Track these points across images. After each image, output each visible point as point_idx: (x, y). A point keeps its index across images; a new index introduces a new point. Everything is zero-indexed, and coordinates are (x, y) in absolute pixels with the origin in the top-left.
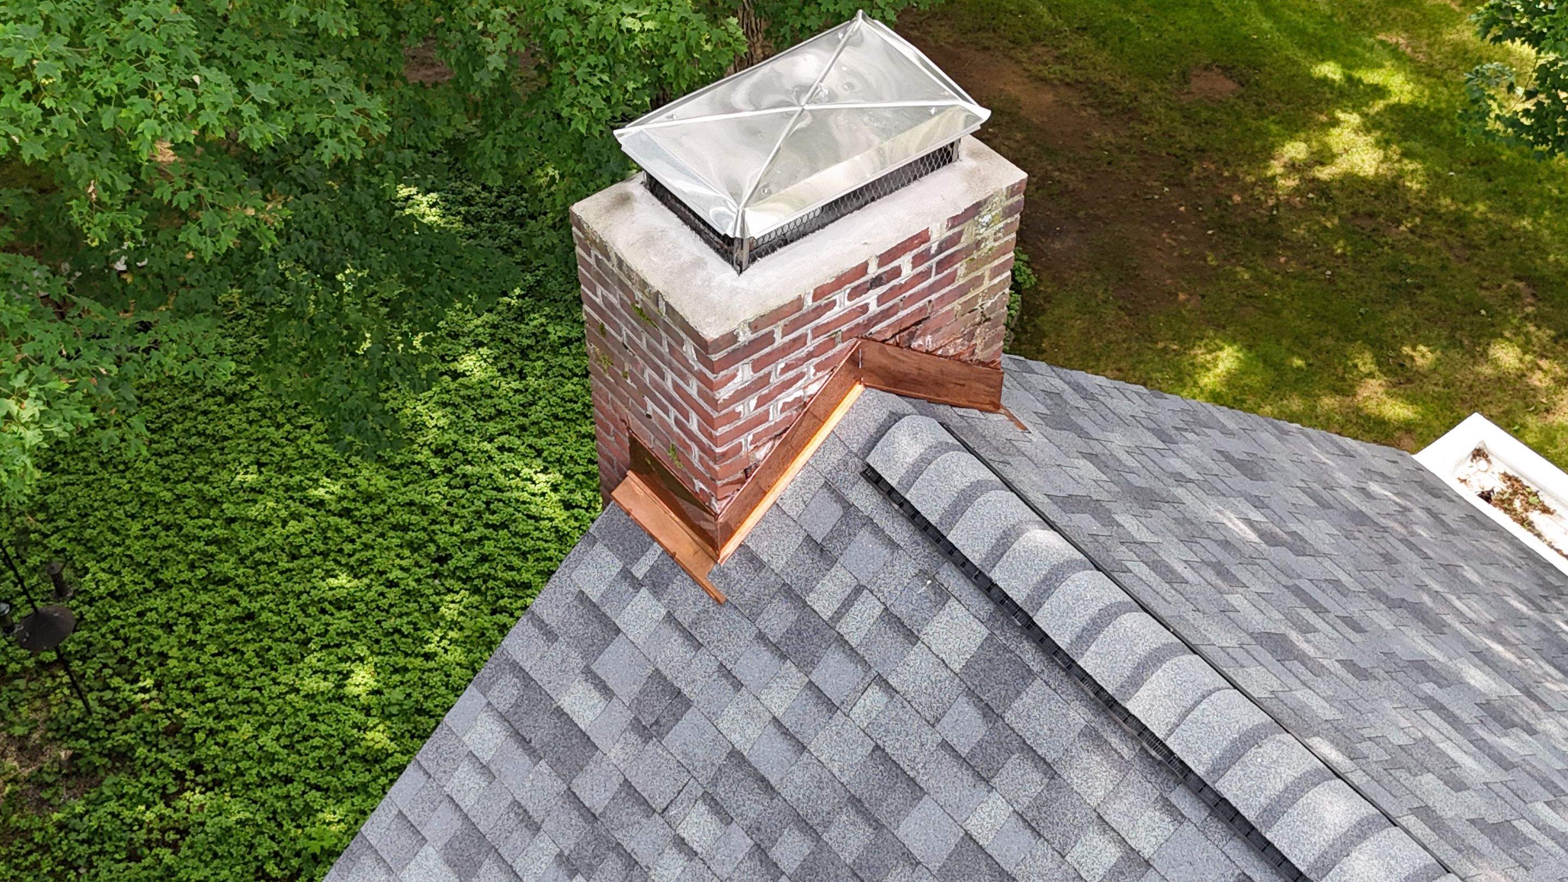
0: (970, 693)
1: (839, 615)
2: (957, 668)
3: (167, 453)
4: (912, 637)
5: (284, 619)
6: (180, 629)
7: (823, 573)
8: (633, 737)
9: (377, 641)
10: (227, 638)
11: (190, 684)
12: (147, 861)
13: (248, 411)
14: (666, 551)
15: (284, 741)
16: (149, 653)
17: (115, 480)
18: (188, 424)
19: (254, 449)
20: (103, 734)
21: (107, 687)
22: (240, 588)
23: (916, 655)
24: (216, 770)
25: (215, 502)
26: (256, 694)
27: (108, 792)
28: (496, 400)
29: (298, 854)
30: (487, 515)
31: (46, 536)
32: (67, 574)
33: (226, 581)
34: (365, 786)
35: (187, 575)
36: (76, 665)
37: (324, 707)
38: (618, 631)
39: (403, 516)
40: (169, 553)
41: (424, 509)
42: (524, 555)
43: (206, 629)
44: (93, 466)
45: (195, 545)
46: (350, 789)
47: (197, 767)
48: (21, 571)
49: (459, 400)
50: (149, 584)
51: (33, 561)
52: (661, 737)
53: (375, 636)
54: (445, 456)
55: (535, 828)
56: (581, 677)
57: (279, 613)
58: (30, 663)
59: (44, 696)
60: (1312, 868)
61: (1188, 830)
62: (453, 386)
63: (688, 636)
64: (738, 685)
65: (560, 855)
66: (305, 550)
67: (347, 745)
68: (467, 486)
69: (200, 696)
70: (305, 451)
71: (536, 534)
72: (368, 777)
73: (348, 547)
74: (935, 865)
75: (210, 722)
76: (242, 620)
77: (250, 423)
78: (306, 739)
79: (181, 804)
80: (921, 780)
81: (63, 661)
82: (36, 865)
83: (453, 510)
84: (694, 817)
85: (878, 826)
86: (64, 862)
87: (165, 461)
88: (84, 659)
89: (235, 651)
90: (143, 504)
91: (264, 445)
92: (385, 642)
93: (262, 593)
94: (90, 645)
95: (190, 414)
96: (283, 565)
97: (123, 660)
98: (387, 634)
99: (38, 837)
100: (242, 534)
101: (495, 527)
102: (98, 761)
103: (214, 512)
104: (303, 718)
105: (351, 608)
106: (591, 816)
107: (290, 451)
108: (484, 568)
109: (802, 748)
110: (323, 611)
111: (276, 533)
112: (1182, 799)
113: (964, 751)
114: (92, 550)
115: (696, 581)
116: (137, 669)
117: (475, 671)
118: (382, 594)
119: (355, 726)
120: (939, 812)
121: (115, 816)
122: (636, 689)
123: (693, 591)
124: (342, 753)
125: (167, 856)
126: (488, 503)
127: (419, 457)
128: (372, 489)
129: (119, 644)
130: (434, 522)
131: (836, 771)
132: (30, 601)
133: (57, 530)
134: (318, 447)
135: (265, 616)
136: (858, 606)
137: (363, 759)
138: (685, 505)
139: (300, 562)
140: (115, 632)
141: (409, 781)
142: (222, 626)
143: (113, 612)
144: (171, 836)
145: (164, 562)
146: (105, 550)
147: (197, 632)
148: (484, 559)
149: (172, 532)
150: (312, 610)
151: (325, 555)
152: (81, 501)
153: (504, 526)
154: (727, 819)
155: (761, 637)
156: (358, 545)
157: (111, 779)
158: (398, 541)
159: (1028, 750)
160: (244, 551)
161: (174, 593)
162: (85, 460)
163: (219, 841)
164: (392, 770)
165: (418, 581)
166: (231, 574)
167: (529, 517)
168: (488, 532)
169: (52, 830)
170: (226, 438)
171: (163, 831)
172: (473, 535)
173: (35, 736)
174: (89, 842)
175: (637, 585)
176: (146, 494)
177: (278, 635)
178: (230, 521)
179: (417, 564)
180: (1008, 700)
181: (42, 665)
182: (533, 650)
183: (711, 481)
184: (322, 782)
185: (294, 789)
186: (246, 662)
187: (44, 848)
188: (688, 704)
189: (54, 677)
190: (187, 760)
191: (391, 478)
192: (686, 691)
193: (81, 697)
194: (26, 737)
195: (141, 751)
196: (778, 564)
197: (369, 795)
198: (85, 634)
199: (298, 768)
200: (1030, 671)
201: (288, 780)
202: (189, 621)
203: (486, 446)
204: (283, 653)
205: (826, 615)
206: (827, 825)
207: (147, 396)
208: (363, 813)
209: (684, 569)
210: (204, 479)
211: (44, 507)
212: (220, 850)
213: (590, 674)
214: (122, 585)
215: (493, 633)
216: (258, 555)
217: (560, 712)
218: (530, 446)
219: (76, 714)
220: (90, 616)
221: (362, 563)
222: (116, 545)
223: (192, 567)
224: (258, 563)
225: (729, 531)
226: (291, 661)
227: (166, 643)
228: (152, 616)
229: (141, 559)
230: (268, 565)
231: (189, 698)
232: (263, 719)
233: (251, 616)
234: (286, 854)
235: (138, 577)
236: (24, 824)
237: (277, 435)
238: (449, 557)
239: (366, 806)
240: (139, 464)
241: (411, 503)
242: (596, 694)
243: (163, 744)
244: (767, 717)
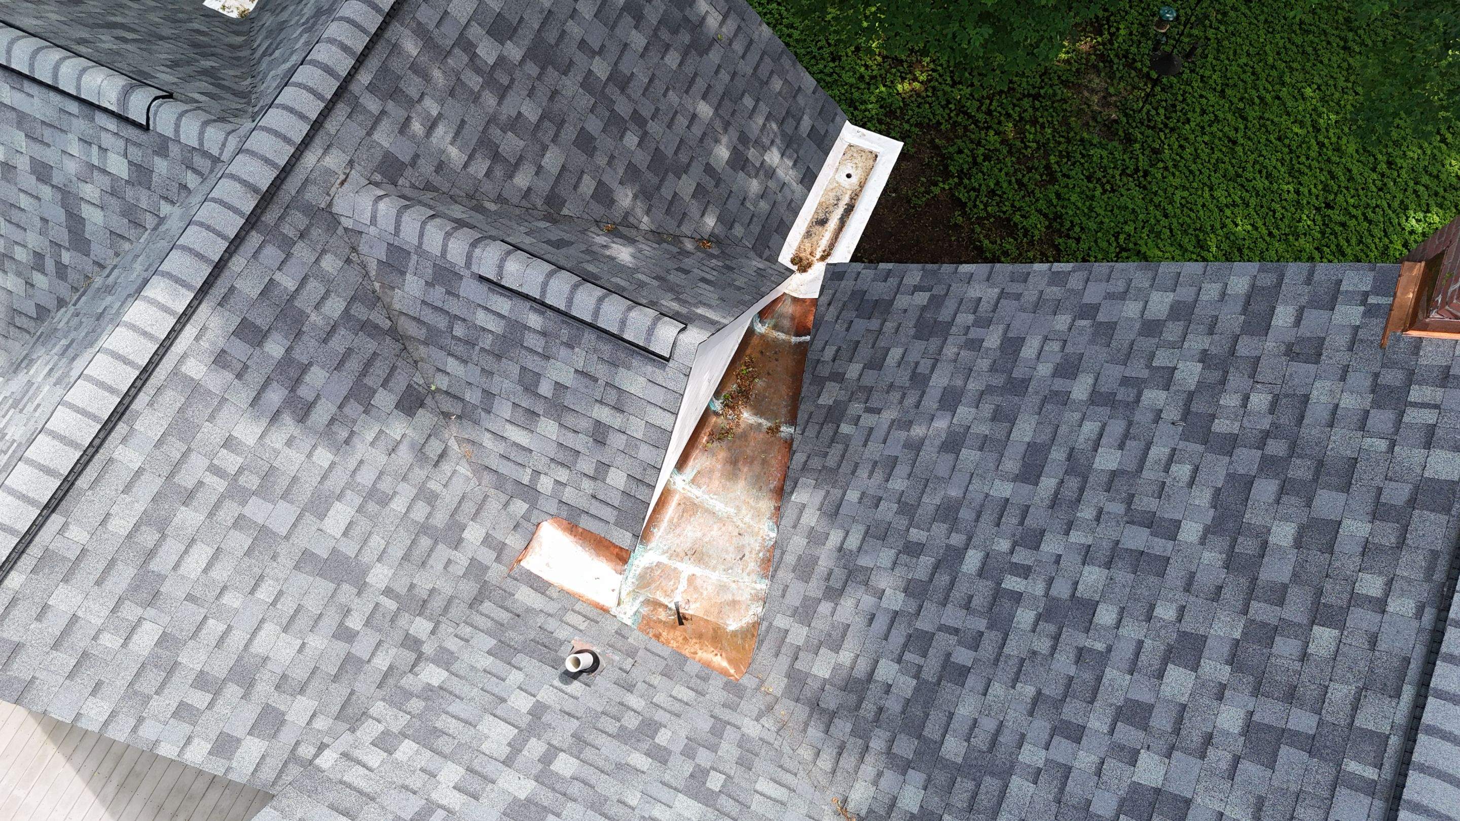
0: (1417, 488)
1: (1415, 405)
2: (1426, 475)
3: (1293, 43)
4: (1428, 445)
5: (1244, 158)
6: (1206, 118)
7: (1434, 384)
8: (1283, 348)
9: (1262, 207)
10: (1216, 141)
11: (1182, 142)
12: (1091, 185)
13: (1344, 60)
14: (1392, 305)
15: (1183, 201)
16: (1185, 114)
17: (1261, 32)
18: (1316, 40)
19: (1325, 79)
20: (1134, 124)
21: (1156, 109)
22: (1246, 128)
23: (1418, 454)
24: (1150, 183)
25: (1283, 84)
26: (1197, 173)
27: (1109, 147)
28: (1443, 170)
29: (1135, 244)
30: (1370, 210)
31: (1211, 27)
32: (1199, 51)
33: (1245, 119)
34: (1186, 250)
35: (1235, 100)
36: (1158, 89)
37: (1211, 206)
38: (1333, 309)
39: (1339, 172)
40: (1241, 84)
41: (1351, 179)
42: (1360, 242)
43: (1214, 129)
44: (1262, 18)
45: (1254, 92)
46: (1180, 245)
47: (1146, 174)
48: (1186, 31)
49: (1429, 152)
50: (1219, 88)
51: (1195, 32)
52: (1292, 360)
53: (1265, 203)
54: (1390, 168)
55: (1211, 332)
56: (1297, 307)
57: (1245, 154)
58: (1145, 70)
59: (1134, 88)
60: (1435, 690)
61: (1415, 624)
62: (1436, 144)
63: (1353, 342)
64: (1343, 379)
65: (1206, 350)
66: (1287, 141)
67: (1200, 229)
68: (1380, 190)
69: (1180, 150)
70: (1342, 103)
71: (1377, 240)
72: (1191, 249)
73: (1303, 159)
74: (1313, 515)
75: (1170, 164)
76: (1230, 140)
77: (1339, 67)
78: (1191, 210)
79: (1125, 179)
80: (1354, 487)
81: (1155, 82)
82: (1060, 143)
83: (1361, 192)
84: (1262, 396)
85: (1316, 479)
86: (1068, 153)
87: (1288, 45)
88: (1163, 90)
89: (1212, 149)
90: (1258, 54)
91: (1331, 82)
92: (1264, 210)
93: (1250, 139)
94: (1171, 87)
95: (1323, 38)
96: (1272, 137)
97: (1174, 106)
98: (1269, 209)
99: (1072, 134)
100: (1275, 108)
101: (1366, 218)
102: (1121, 133)
103: (1277, 87)
104: (1200, 201)
105: (1271, 183)
106: (1232, 352)
107: (1337, 95)
108: (1338, 229)
109: (1331, 426)
110: (1260, 172)
111: (1285, 121)
112: (1429, 615)
113: (1383, 500)
114: (1218, 51)
115: (1385, 328)
116: (1174, 115)
117: (1278, 261)
118: (1289, 192)
119: (1212, 226)
120: (1343, 503)
121: (1101, 158)
122: (1308, 335)
123: (1379, 330)
124: (1195, 230)
125: (1099, 190)
126: (1377, 206)
127: (1379, 157)
128: (1344, 147)
129: (1180, 98)
130: (1347, 188)
131: (1330, 447)
132: (1175, 47)
133: (1217, 29)
134: (1349, 107)
135: (1239, 149)
136: (1427, 411)
137: (1199, 241)
138: (1424, 298)
139: (1279, 143)
140: (1185, 92)
141: (1198, 267)
142: (1220, 134)
143: (1195, 84)
144: (1108, 187)
145: (1235, 85)
146: (1222, 57)
147: (1210, 126)
148: (1343, 225)
149: (1253, 77)
150: (1257, 167)
151: (1291, 151)
152: (1239, 27)
153: (1370, 222)
154: (1272, 411)
155: (1376, 375)
156: (1307, 163)
157: (1116, 143)
158: (1323, 179)
159: (1405, 529)
160: (1266, 115)
161: (1222, 102)
162: (1262, 12)
163: (1119, 208)
164: (1202, 257)
165: (1308, 203)
166: (1250, 118)
167: (1385, 231)
168: (1361, 217)
169: (1078, 137)
170: (1321, 62)
171: (1108, 182)
172: (1354, 211)
173: (1114, 98)
174: (1083, 156)
175: (1364, 302)
176: (1265, 52)
177: (1234, 161)
178: (1278, 98)
179: (1317, 197)
180: (1425, 507)
181: (1148, 75)
182: (1296, 278)
183: (1445, 303)
184: (1175, 231)
185: (1164, 222)
186: (1210, 158)
187: (1069, 141)
188: (1317, 362)
189: (1146, 84)
190: (1146, 167)
191: (1357, 151)
192: (1323, 357)
193: (1144, 103)
194: (1111, 96)
195: (1137, 146)
196: (1423, 361)
197: (1183, 255)
198: (1175, 80)
199: (1175, 216)
200: (1450, 510)
201: (1166, 216)
202: (1213, 118)
203: (1411, 183)
204: (1226, 170)
205: (1411, 398)
206: (1300, 456)
207: (1318, 11)
208: (1173, 258)
209: (1388, 320)
210: (1292, 69)
211: (1225, 14)
212: (1116, 211)
213: (1301, 311)
214: (1210, 77)
215: (1305, 256)
216: (1269, 123)
217: (1273, 309)
218: (1428, 205)
219: (1135, 107)
220: (1185, 76)
221: (1299, 171)
222: (1228, 59)
223: (1241, 99)
224: (1264, 125)
225: (1425, 328)
226: (1224, 176)
227: (1196, 119)
228: (1204, 101)
229: (1229, 75)
230: (1267, 131)
231: (1176, 146)
232: (1188, 185)
233: (1235, 143)
234: (1132, 239)
235: (1219, 81)
236: (1073, 125)
237: (1341, 83)
238: (1333, 208)
239: (1177, 258)
240: (1278, 36)
241: (1350, 171)
242: (1293, 319)
243: (1147, 152)
244: (1336, 401)
